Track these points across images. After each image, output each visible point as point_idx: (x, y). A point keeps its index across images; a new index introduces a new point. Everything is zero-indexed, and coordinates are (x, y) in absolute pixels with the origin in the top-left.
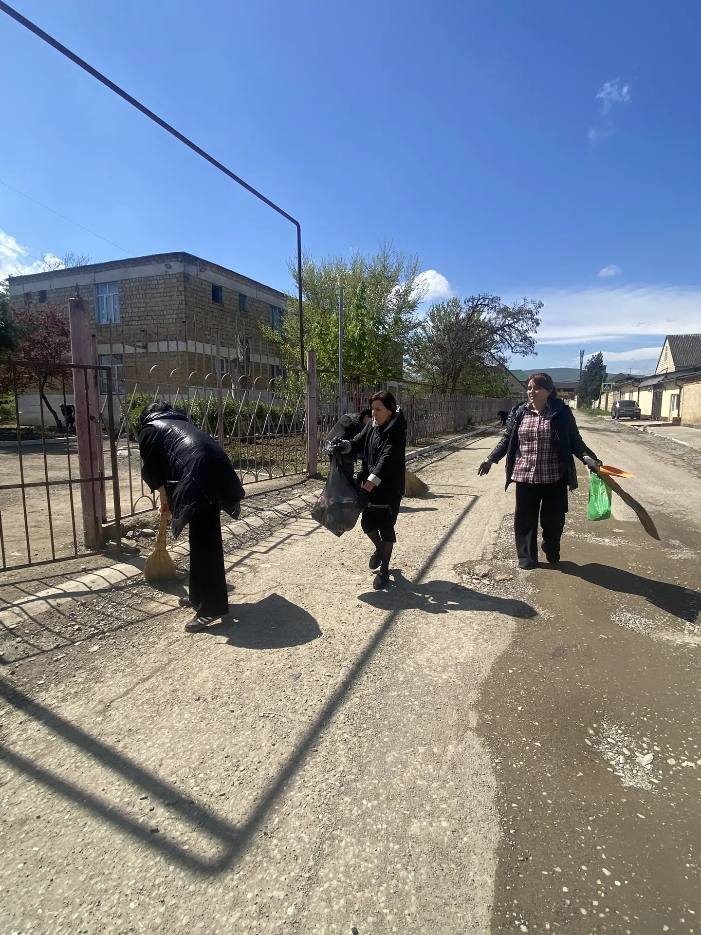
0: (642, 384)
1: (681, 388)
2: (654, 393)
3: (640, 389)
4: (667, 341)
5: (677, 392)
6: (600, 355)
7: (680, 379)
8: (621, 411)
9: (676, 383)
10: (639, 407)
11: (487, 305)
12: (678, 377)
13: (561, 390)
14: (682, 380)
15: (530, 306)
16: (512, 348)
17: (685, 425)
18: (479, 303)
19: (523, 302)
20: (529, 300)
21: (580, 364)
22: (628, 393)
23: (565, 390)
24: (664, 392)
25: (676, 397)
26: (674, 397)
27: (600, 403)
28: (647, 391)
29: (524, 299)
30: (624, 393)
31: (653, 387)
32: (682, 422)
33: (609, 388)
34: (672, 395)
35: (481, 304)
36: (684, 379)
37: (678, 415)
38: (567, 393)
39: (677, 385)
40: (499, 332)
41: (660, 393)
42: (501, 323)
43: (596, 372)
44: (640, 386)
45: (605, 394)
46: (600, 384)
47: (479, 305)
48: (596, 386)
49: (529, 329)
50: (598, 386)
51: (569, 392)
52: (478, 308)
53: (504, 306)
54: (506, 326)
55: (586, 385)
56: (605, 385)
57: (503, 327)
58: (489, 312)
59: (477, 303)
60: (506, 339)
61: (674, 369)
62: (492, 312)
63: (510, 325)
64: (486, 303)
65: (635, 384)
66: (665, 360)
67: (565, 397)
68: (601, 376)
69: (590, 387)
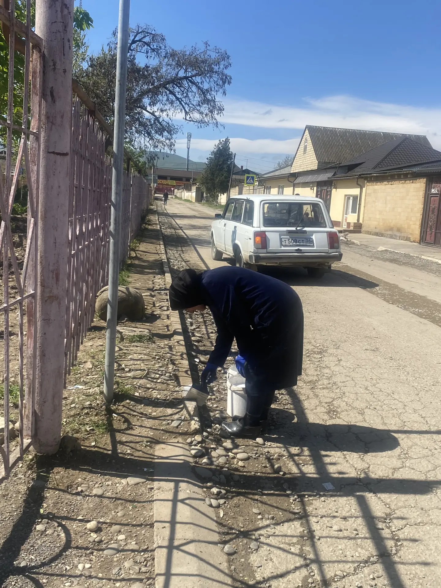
0: (300, 180)
1: (362, 188)
2: (317, 192)
3: (295, 186)
4: (307, 131)
5: (355, 191)
6: (227, 141)
7: (362, 178)
9: (357, 181)
11: (148, 44)
12: (360, 175)
13: (169, 178)
14: (366, 178)
15: (213, 55)
17: (369, 233)
19: (203, 48)
22: (276, 190)
23: (173, 178)
24: (334, 191)
25: (351, 198)
26: (349, 198)
28: (308, 189)
30: (269, 188)
31: (316, 184)
32: (363, 229)
33: (252, 181)
34: (346, 195)
35: (140, 41)
37: (358, 220)
39: (358, 184)
40: (169, 86)
41: (327, 192)
42: (173, 73)
43: (224, 160)
44: (296, 182)
45: (237, 188)
46: (228, 177)
47: (137, 41)
48: (223, 177)
49: (213, 89)
50: (226, 178)
51: (177, 182)
52: (134, 46)
53: (173, 50)
54: (182, 79)
55: (213, 174)
56: (248, 178)
57: (177, 81)
58: (149, 54)
59: (135, 36)
60: (177, 99)
61: (317, 164)
62: (153, 56)
63: (186, 78)
64: (147, 40)
65: (291, 179)
66: (304, 153)
67: (174, 186)
68: (229, 166)
69: (217, 178)
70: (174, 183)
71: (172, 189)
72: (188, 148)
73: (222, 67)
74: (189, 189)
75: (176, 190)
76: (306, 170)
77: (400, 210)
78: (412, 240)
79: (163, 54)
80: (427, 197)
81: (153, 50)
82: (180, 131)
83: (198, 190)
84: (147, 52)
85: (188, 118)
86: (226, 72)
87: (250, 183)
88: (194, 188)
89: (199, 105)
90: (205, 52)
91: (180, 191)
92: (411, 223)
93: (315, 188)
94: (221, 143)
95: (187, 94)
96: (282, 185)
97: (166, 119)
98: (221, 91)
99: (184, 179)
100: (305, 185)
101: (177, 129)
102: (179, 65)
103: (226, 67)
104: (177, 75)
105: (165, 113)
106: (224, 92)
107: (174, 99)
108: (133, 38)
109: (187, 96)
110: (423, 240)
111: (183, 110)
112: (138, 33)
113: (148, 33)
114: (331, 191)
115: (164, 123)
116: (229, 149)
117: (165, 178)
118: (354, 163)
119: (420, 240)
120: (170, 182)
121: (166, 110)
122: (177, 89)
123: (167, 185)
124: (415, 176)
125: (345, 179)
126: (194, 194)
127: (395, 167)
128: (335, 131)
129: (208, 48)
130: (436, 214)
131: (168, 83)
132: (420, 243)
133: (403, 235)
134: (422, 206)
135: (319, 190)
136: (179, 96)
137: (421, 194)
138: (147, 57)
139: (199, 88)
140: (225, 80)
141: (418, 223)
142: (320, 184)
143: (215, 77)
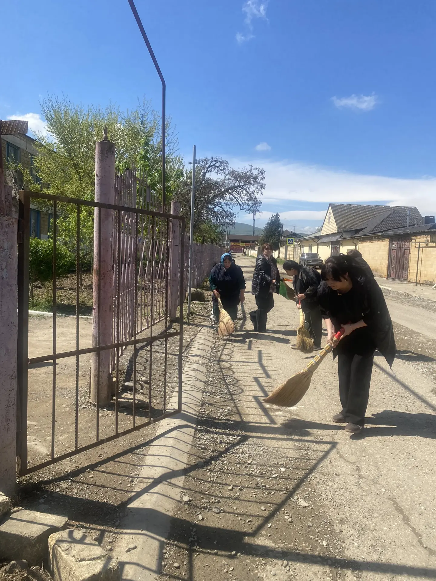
0: (321, 241)
1: (356, 245)
2: (332, 248)
3: (319, 245)
4: (330, 207)
6: (277, 215)
7: (356, 239)
8: (309, 261)
9: (353, 241)
10: (321, 259)
11: (218, 167)
12: (354, 237)
13: (240, 241)
14: (358, 239)
15: (255, 172)
16: (240, 206)
18: (212, 164)
19: (249, 168)
20: (254, 167)
21: (253, 221)
22: (308, 247)
23: (243, 241)
24: (341, 247)
27: (279, 253)
28: (326, 246)
29: (251, 166)
30: (303, 247)
31: (331, 243)
33: (292, 242)
35: (213, 165)
36: (360, 238)
38: (244, 243)
39: (353, 243)
40: (230, 191)
41: (337, 248)
42: (232, 184)
43: (275, 228)
44: (319, 242)
45: (284, 247)
46: (278, 239)
47: (212, 166)
48: (275, 239)
49: (255, 191)
50: (277, 240)
51: (246, 243)
52: (210, 168)
53: (233, 170)
54: (237, 187)
55: (268, 238)
56: (289, 240)
57: (234, 188)
58: (219, 172)
59: (210, 164)
60: (235, 198)
61: (337, 229)
62: (221, 173)
63: (240, 186)
64: (217, 164)
65: (315, 240)
66: (329, 222)
67: (244, 247)
68: (279, 232)
69: (271, 240)
70: (244, 244)
71: (243, 249)
72: (254, 220)
73: (260, 179)
74: (253, 249)
75: (245, 250)
76: (330, 233)
77: (376, 258)
78: (383, 277)
79: (227, 172)
80: (390, 250)
81: (221, 170)
82: (237, 216)
83: (259, 249)
84: (218, 171)
85: (242, 208)
86: (262, 182)
87: (290, 244)
88: (256, 248)
89: (248, 201)
90: (250, 171)
91: (248, 250)
92: (383, 266)
93: (330, 246)
94: (273, 217)
95: (240, 195)
96: (311, 244)
97: (229, 210)
98: (260, 193)
99: (251, 242)
100: (324, 244)
101: (235, 215)
102: (236, 179)
103: (262, 179)
104: (234, 184)
105: (228, 206)
106: (262, 193)
107: (233, 198)
108: (209, 164)
109: (240, 196)
110: (389, 277)
111: (239, 204)
112: (212, 162)
113: (218, 161)
114: (339, 247)
115: (228, 213)
116: (279, 220)
117: (237, 241)
118: (360, 228)
119: (388, 277)
120: (241, 244)
121: (229, 204)
122: (235, 192)
123: (239, 246)
124: (383, 238)
125: (348, 239)
126: (257, 252)
127: (378, 231)
128: (350, 207)
129: (252, 168)
130: (395, 260)
131: (229, 189)
132: (387, 279)
133: (378, 274)
134: (387, 256)
135: (333, 247)
136: (236, 196)
137: (387, 248)
138: (218, 174)
139: (246, 191)
140: (262, 186)
141: (386, 266)
142: (333, 243)
143: (256, 185)
